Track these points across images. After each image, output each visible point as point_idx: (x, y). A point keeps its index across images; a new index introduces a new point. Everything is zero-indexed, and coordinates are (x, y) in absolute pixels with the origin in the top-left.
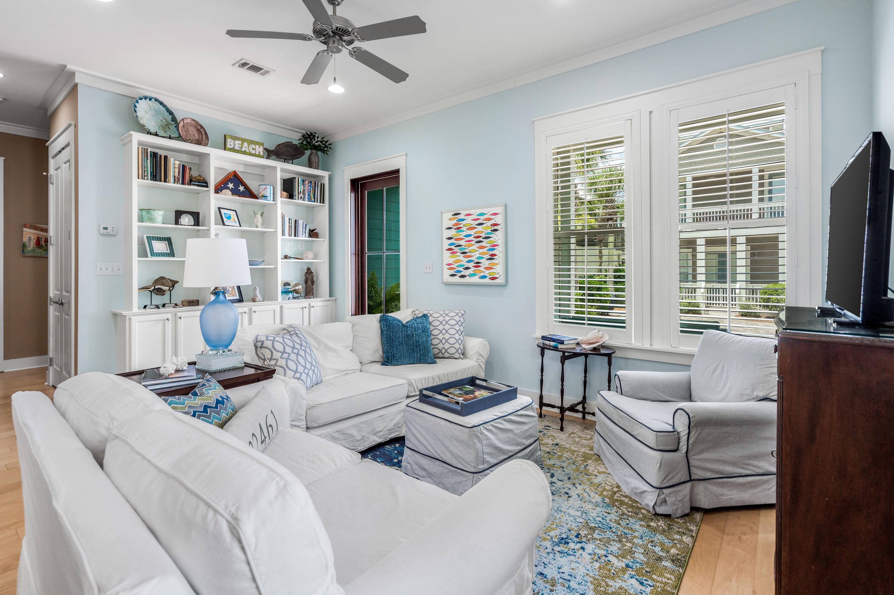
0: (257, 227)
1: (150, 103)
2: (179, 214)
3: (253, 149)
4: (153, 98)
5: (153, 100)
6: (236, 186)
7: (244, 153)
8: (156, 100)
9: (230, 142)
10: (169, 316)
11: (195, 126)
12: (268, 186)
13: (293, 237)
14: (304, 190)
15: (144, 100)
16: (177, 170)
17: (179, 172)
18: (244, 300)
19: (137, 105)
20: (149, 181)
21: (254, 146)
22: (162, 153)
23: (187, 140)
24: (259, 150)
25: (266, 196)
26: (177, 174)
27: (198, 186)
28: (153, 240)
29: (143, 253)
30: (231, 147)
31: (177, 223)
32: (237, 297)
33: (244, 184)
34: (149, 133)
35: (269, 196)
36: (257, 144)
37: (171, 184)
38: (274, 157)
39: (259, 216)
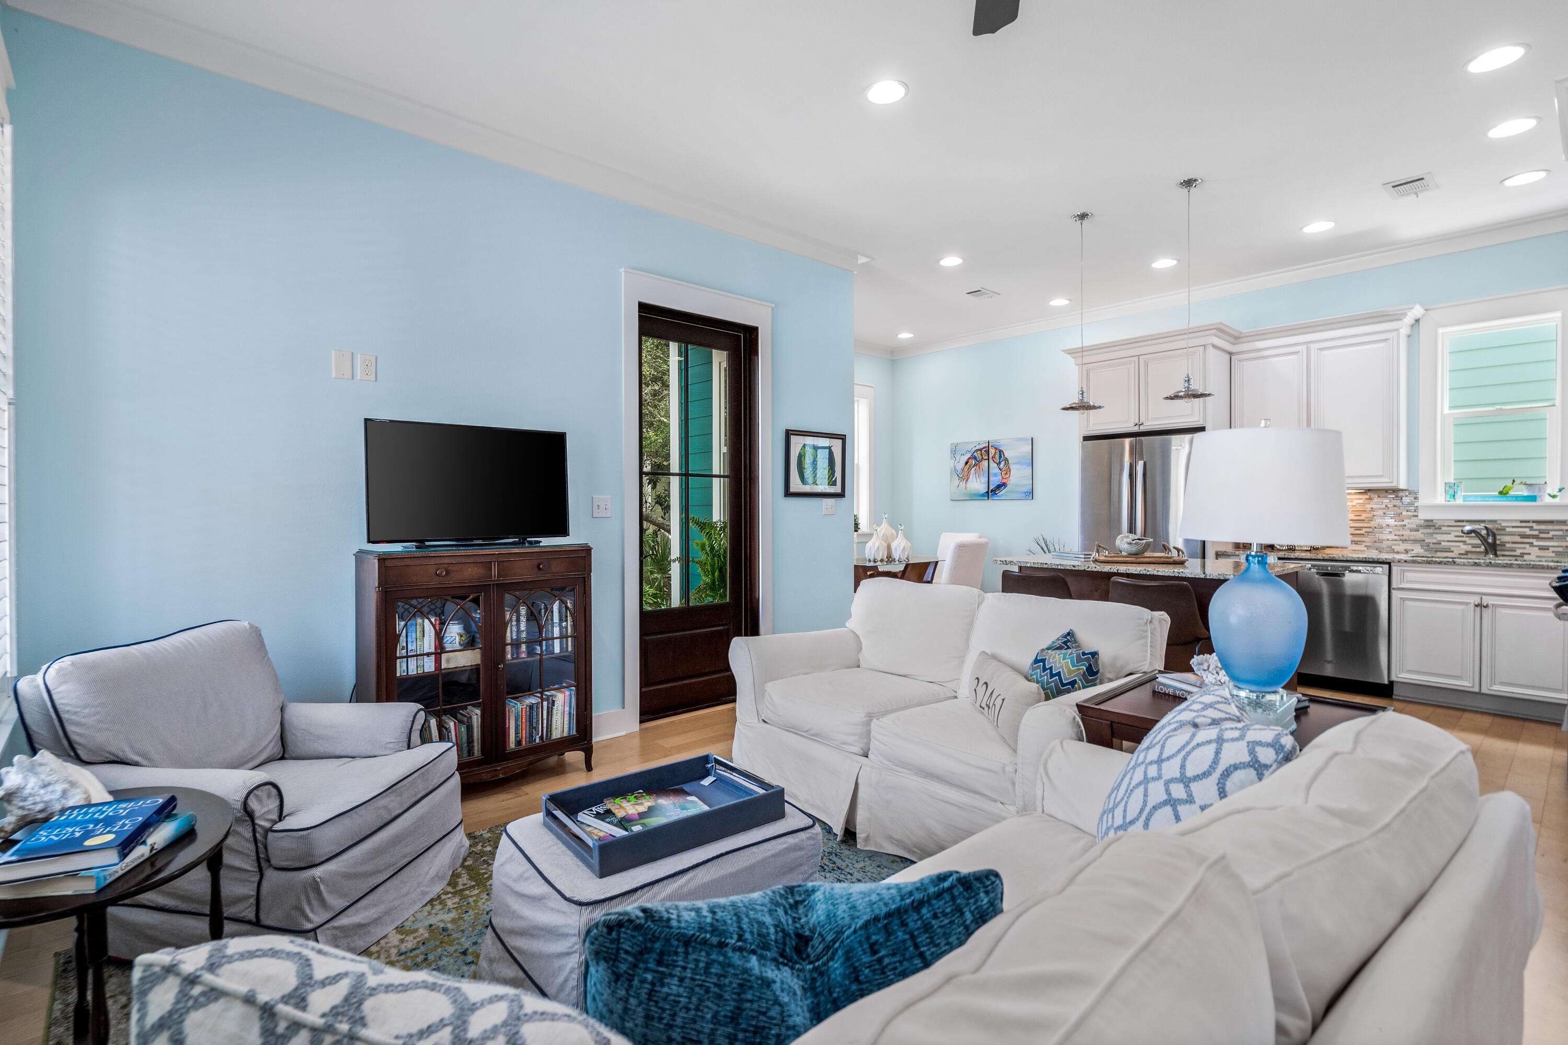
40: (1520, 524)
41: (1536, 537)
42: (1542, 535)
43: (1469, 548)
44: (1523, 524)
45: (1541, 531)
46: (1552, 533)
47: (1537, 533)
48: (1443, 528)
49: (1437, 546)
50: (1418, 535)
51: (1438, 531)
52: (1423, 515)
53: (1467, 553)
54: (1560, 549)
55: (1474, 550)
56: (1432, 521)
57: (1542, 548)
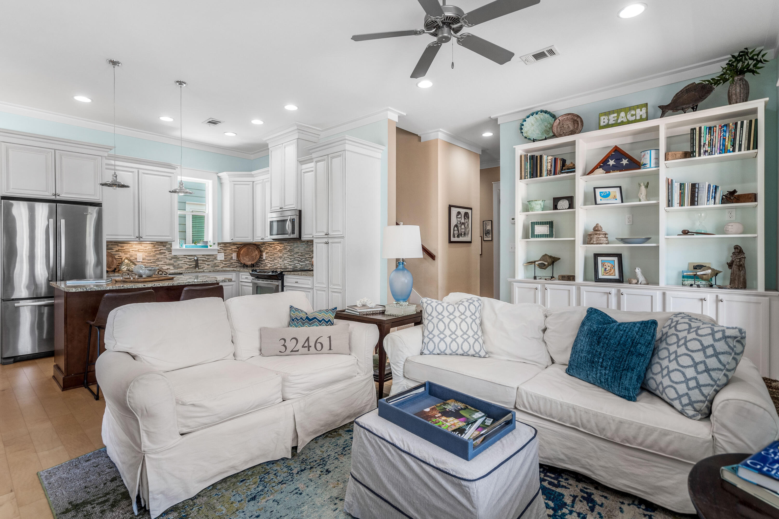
0: (640, 201)
1: (537, 116)
2: (556, 201)
3: (632, 115)
4: (539, 111)
5: (539, 113)
6: (618, 160)
7: (622, 123)
8: (542, 111)
9: (604, 119)
10: (539, 286)
11: (572, 119)
12: (646, 152)
13: (687, 207)
14: (711, 141)
15: (531, 116)
16: (549, 164)
17: (551, 166)
18: (624, 281)
19: (524, 123)
20: (529, 179)
21: (633, 112)
22: (537, 154)
23: (561, 135)
24: (641, 113)
25: (645, 164)
26: (549, 168)
27: (567, 173)
28: (536, 225)
29: (526, 236)
30: (605, 124)
31: (555, 208)
32: (617, 277)
33: (626, 156)
34: (534, 141)
35: (649, 162)
36: (638, 108)
37: (545, 177)
38: (670, 112)
39: (643, 188)
40: (202, 256)
41: (206, 261)
42: (208, 260)
43: (188, 266)
44: (203, 256)
45: (208, 259)
46: (210, 259)
47: (206, 259)
48: (180, 259)
49: (178, 266)
50: (172, 262)
51: (178, 260)
52: (174, 253)
53: (188, 268)
54: (212, 265)
55: (189, 267)
56: (176, 256)
57: (208, 265)
